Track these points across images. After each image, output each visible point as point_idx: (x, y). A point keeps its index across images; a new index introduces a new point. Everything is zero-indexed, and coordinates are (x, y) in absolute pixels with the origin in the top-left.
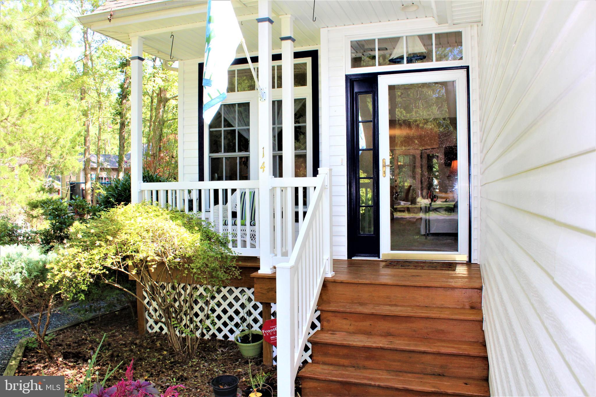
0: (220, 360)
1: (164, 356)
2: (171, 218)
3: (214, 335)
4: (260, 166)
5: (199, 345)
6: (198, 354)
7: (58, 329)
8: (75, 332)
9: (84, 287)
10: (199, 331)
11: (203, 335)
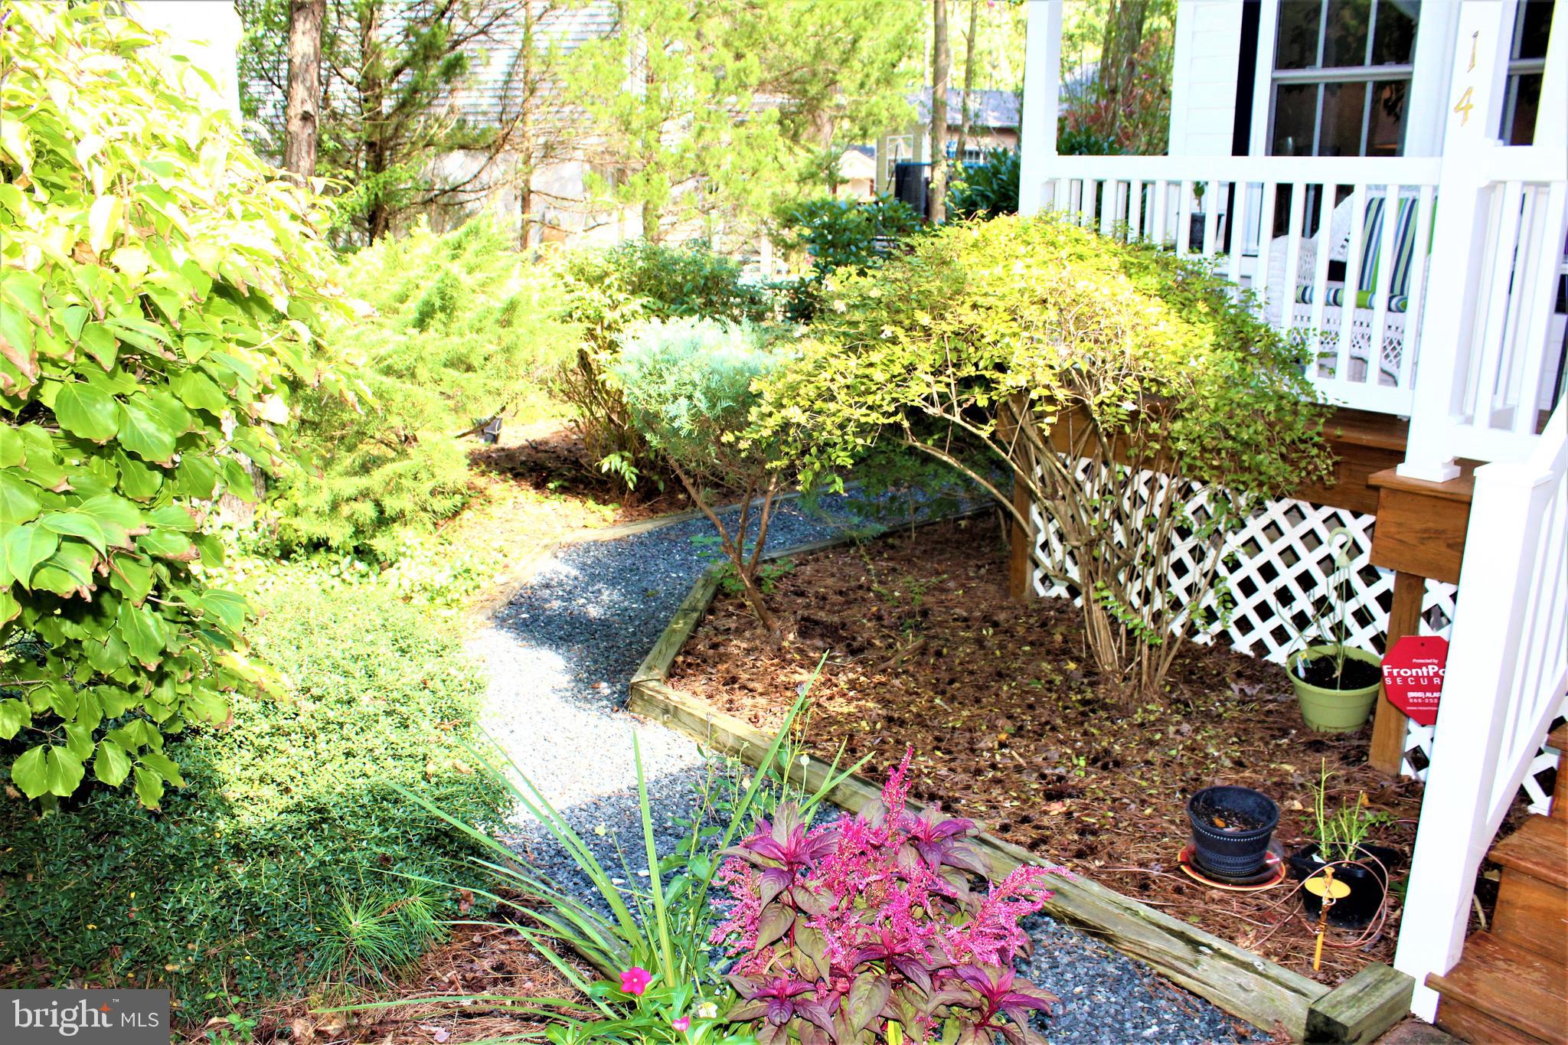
0: (1232, 720)
1: (1067, 677)
2: (1126, 267)
3: (1224, 637)
4: (1453, 103)
5: (1175, 658)
6: (1168, 688)
7: (805, 548)
8: (845, 564)
9: (844, 460)
10: (1182, 618)
11: (1191, 630)
